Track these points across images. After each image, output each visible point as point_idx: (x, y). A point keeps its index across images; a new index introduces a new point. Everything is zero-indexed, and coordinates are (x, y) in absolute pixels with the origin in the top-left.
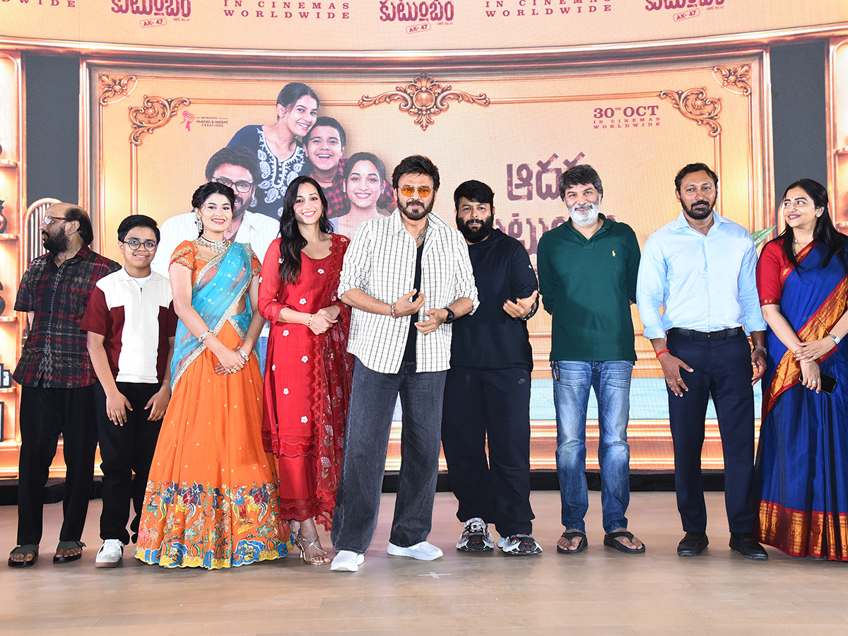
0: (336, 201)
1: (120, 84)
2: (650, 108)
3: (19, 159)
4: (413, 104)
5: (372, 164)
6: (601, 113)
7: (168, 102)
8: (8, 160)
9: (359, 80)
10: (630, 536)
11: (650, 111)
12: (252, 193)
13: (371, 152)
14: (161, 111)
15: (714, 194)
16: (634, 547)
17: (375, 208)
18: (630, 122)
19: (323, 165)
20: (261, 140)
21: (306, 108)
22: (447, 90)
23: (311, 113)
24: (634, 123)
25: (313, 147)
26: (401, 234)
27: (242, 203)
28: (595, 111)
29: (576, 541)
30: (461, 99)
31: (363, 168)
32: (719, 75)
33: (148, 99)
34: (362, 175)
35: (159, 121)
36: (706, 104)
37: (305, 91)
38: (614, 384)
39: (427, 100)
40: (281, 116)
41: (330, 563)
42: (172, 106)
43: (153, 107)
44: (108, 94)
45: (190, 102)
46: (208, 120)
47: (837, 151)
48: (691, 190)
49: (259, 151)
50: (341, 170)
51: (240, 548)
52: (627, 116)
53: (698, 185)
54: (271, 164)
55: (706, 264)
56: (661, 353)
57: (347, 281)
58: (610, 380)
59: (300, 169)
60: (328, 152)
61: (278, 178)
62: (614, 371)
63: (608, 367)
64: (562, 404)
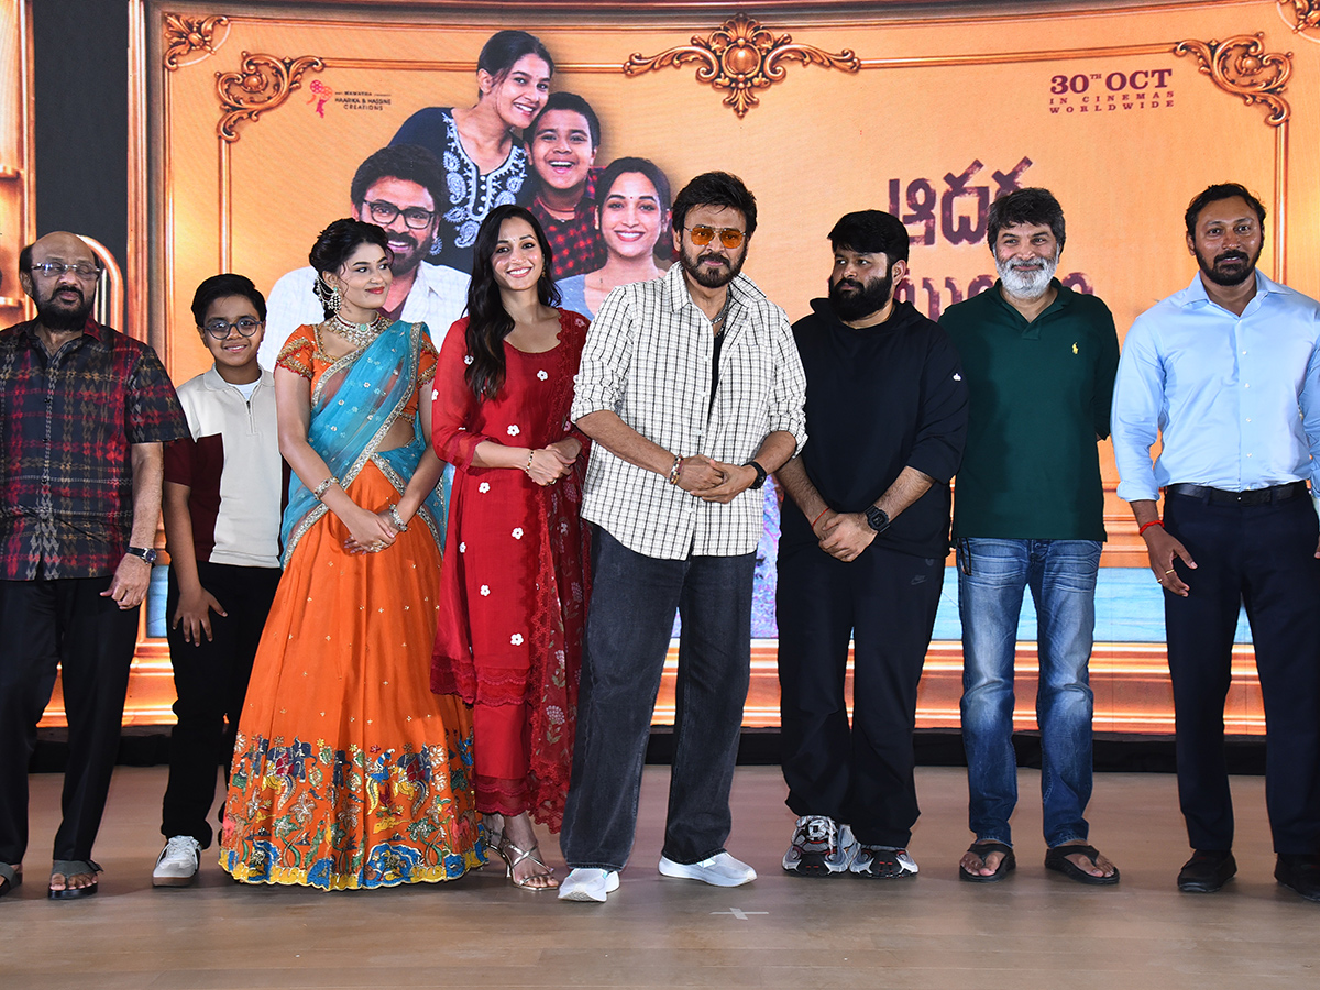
0: (582, 244)
1: (199, 31)
2: (1157, 75)
3: (22, 164)
4: (721, 70)
5: (647, 180)
6: (1063, 84)
7: (285, 64)
8: (3, 166)
9: (625, 25)
10: (1092, 853)
11: (1155, 80)
12: (433, 229)
13: (645, 157)
14: (272, 80)
15: (1257, 238)
16: (1099, 873)
17: (651, 259)
18: (1118, 101)
19: (560, 180)
20: (450, 135)
21: (530, 77)
22: (783, 44)
23: (539, 86)
24: (1126, 102)
25: (542, 149)
26: (686, 313)
27: (415, 247)
28: (1054, 80)
29: (996, 859)
30: (808, 59)
31: (631, 186)
32: (1289, 9)
33: (249, 59)
34: (628, 198)
35: (270, 98)
36: (1262, 66)
37: (528, 45)
38: (1068, 582)
39: (746, 61)
40: (485, 90)
41: (558, 887)
42: (286, 75)
43: (258, 73)
44: (178, 49)
45: (324, 65)
46: (355, 97)
48: (1215, 231)
49: (447, 155)
50: (592, 190)
51: (376, 858)
52: (1112, 89)
53: (1229, 223)
54: (467, 178)
55: (1236, 368)
56: (1147, 526)
57: (587, 394)
58: (1062, 574)
59: (518, 187)
60: (568, 157)
61: (478, 203)
62: (1070, 557)
63: (1060, 552)
64: (974, 615)
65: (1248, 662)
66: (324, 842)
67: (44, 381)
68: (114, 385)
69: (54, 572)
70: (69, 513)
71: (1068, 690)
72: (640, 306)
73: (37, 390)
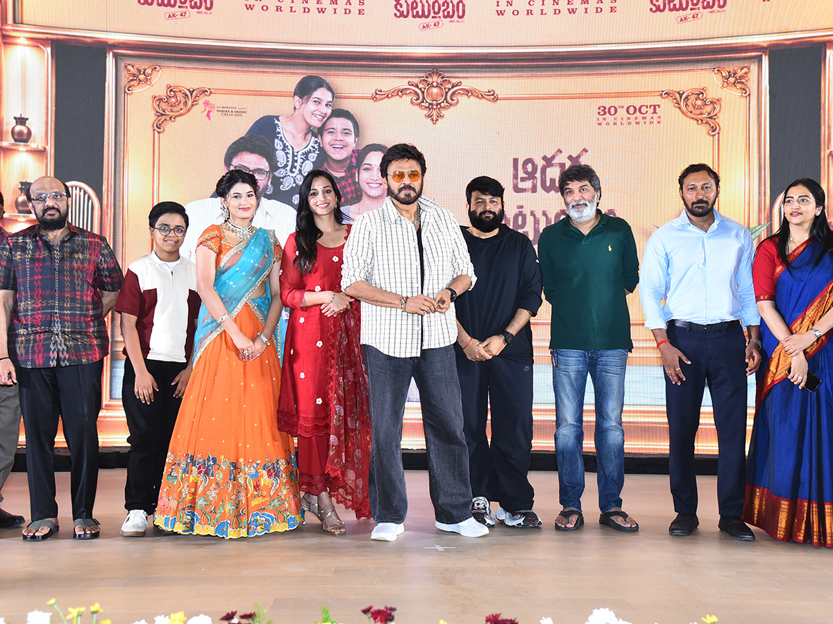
0: (348, 190)
1: (144, 73)
2: (652, 107)
3: (47, 143)
4: (424, 98)
6: (604, 111)
7: (190, 91)
8: (37, 144)
9: (372, 74)
10: (624, 516)
11: (652, 110)
12: (268, 180)
13: (383, 144)
14: (183, 100)
15: (715, 193)
16: (628, 525)
18: (633, 120)
19: (337, 155)
20: (278, 130)
21: (322, 100)
22: (457, 85)
23: (327, 105)
24: (637, 121)
25: (328, 138)
26: (398, 222)
28: (599, 109)
29: (574, 518)
30: (470, 94)
31: (375, 159)
32: (719, 76)
33: (170, 89)
34: (374, 166)
35: (181, 109)
36: (706, 104)
37: (321, 83)
38: (611, 371)
39: (437, 94)
40: (297, 107)
42: (193, 96)
43: (175, 96)
44: (133, 83)
45: (211, 93)
46: (228, 109)
47: (831, 152)
48: (692, 189)
49: (276, 140)
50: (354, 160)
51: (252, 519)
52: (630, 114)
53: (699, 185)
54: (287, 153)
55: (705, 259)
56: (661, 343)
57: (351, 273)
58: (606, 367)
59: (315, 159)
60: (342, 143)
61: (293, 167)
62: (610, 358)
63: (605, 355)
64: (560, 389)
65: (709, 416)
66: (225, 511)
67: (52, 259)
68: (89, 261)
69: (66, 362)
70: (69, 330)
71: (612, 430)
72: (373, 223)
73: (48, 263)
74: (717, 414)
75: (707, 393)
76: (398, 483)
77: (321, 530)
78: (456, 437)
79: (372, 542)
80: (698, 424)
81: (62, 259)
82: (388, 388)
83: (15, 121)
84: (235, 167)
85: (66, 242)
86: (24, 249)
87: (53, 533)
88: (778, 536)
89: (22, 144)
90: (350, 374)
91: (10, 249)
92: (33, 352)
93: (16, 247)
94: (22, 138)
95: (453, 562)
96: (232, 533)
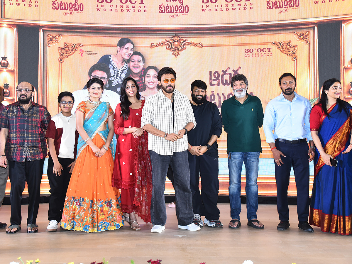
0: (140, 85)
1: (55, 38)
2: (268, 49)
3: (15, 68)
4: (172, 47)
5: (155, 71)
6: (248, 51)
7: (74, 45)
8: (11, 68)
9: (150, 37)
10: (258, 222)
12: (107, 82)
13: (155, 66)
14: (71, 49)
15: (294, 85)
16: (260, 226)
17: (156, 88)
18: (260, 55)
19: (135, 71)
20: (111, 61)
21: (129, 48)
22: (185, 41)
23: (131, 50)
25: (132, 64)
28: (246, 50)
29: (237, 223)
30: (191, 45)
31: (151, 72)
32: (296, 35)
33: (66, 44)
34: (151, 75)
35: (70, 53)
36: (291, 48)
37: (128, 41)
38: (253, 161)
39: (177, 45)
40: (119, 51)
42: (75, 47)
43: (68, 47)
44: (50, 42)
45: (83, 45)
46: (89, 52)
47: (345, 67)
48: (285, 83)
49: (110, 65)
50: (143, 73)
51: (100, 225)
52: (258, 52)
53: (288, 82)
54: (114, 70)
55: (291, 113)
56: (273, 149)
57: (145, 120)
58: (251, 159)
59: (126, 73)
60: (137, 66)
61: (117, 76)
62: (253, 155)
63: (250, 154)
64: (232, 168)
65: (293, 179)
66: (87, 221)
67: (24, 116)
68: (39, 118)
69: (30, 159)
70: (31, 146)
71: (253, 185)
72: (154, 99)
73: (23, 118)
74: (296, 179)
75: (292, 170)
76: (163, 208)
77: (130, 228)
78: (187, 189)
79: (152, 233)
80: (289, 183)
81: (28, 117)
82: (159, 168)
83: (2, 58)
84: (93, 76)
85: (31, 109)
86: (13, 112)
87: (18, 230)
88: (324, 230)
89: (5, 68)
90: (143, 162)
91: (7, 111)
92: (16, 155)
93: (9, 111)
94: (5, 65)
95: (185, 242)
96: (90, 230)
